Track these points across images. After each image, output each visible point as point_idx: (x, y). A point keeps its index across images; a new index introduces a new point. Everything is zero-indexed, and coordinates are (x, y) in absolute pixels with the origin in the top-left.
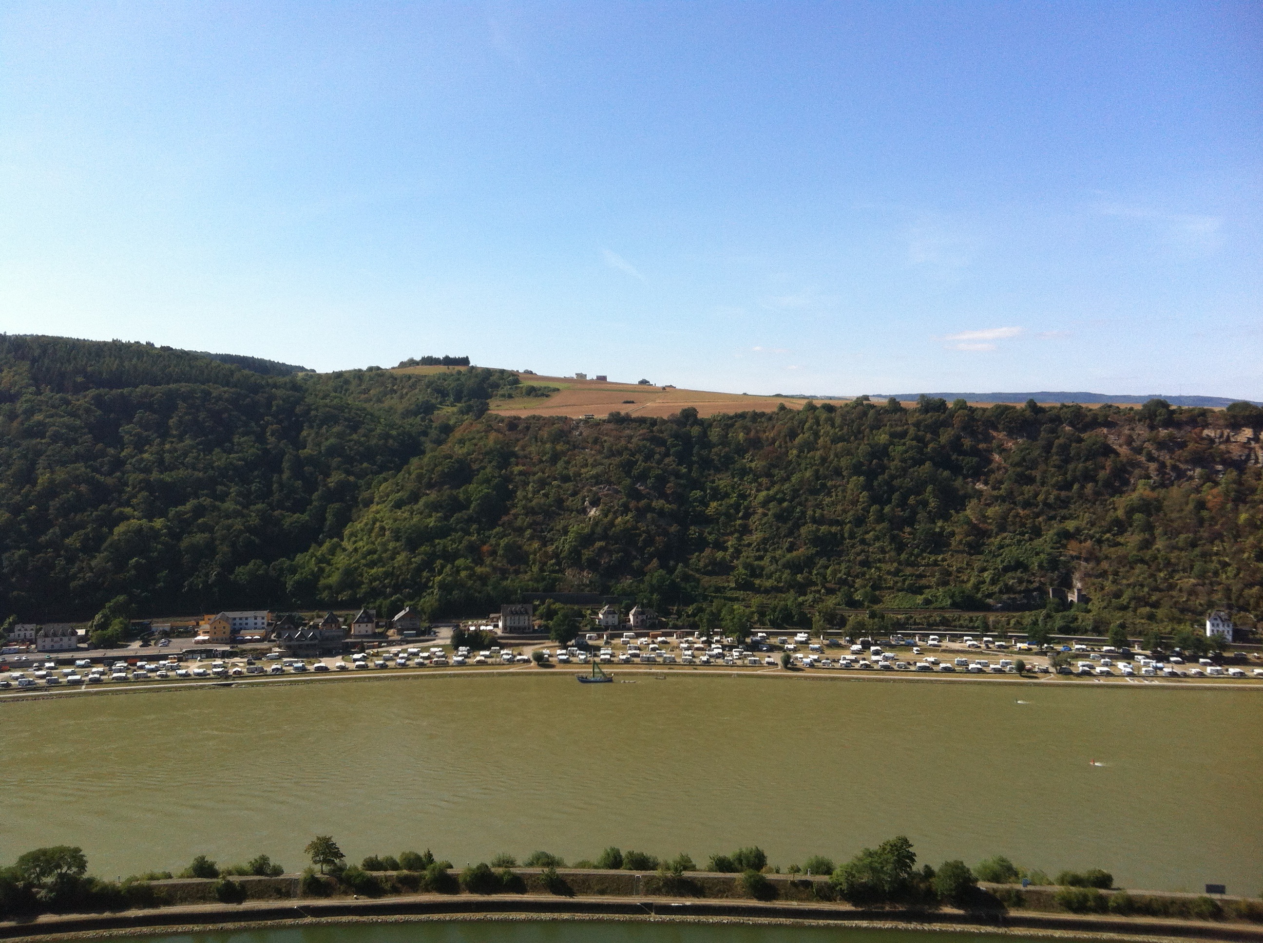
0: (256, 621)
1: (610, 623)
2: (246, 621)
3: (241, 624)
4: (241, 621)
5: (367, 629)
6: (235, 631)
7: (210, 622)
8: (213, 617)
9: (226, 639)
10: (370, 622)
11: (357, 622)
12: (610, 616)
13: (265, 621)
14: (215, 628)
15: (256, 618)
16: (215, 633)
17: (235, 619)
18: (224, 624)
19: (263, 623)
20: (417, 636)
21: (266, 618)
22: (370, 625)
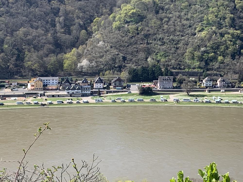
0: (53, 81)
1: (208, 85)
2: (49, 81)
3: (47, 83)
4: (47, 81)
5: (100, 86)
6: (45, 86)
7: (34, 81)
8: (35, 79)
9: (41, 89)
10: (102, 83)
11: (96, 83)
12: (209, 82)
13: (57, 81)
14: (37, 84)
15: (53, 80)
16: (37, 86)
17: (44, 80)
18: (40, 82)
19: (56, 82)
20: (122, 89)
21: (57, 80)
22: (102, 84)
